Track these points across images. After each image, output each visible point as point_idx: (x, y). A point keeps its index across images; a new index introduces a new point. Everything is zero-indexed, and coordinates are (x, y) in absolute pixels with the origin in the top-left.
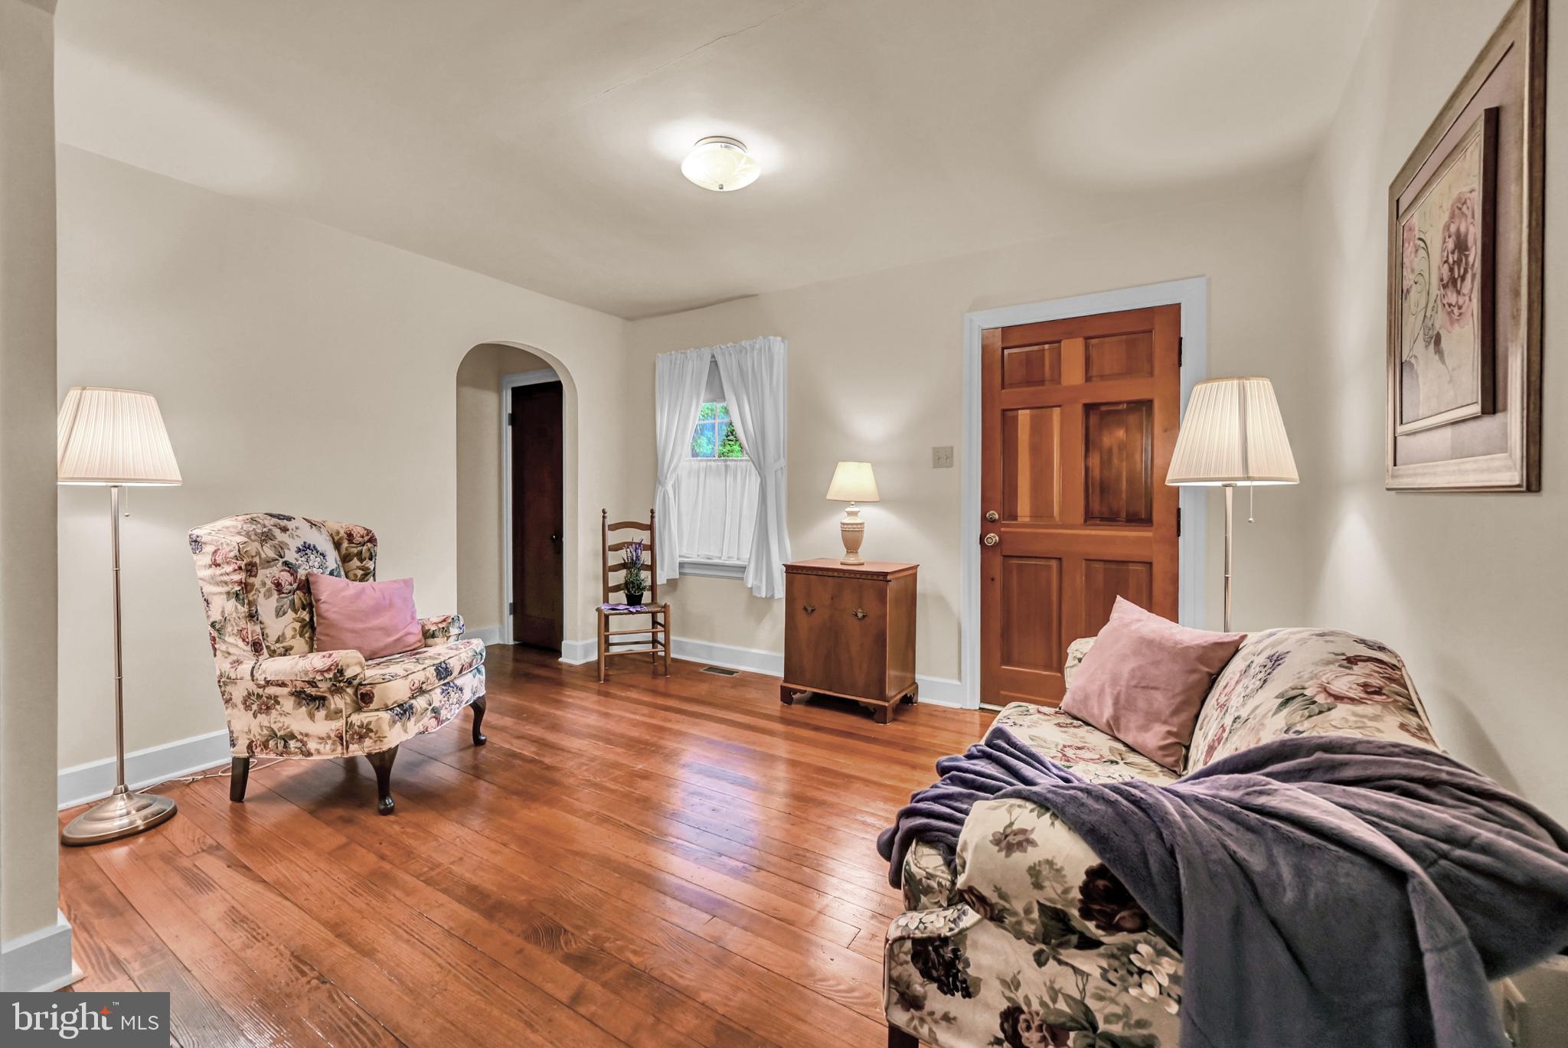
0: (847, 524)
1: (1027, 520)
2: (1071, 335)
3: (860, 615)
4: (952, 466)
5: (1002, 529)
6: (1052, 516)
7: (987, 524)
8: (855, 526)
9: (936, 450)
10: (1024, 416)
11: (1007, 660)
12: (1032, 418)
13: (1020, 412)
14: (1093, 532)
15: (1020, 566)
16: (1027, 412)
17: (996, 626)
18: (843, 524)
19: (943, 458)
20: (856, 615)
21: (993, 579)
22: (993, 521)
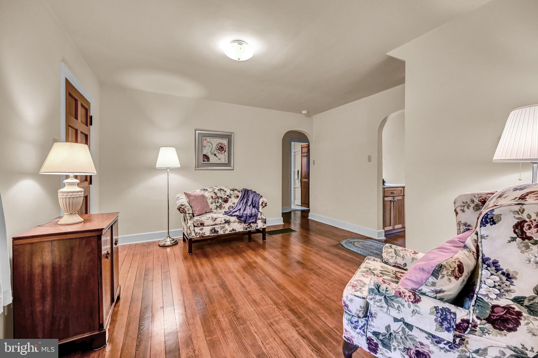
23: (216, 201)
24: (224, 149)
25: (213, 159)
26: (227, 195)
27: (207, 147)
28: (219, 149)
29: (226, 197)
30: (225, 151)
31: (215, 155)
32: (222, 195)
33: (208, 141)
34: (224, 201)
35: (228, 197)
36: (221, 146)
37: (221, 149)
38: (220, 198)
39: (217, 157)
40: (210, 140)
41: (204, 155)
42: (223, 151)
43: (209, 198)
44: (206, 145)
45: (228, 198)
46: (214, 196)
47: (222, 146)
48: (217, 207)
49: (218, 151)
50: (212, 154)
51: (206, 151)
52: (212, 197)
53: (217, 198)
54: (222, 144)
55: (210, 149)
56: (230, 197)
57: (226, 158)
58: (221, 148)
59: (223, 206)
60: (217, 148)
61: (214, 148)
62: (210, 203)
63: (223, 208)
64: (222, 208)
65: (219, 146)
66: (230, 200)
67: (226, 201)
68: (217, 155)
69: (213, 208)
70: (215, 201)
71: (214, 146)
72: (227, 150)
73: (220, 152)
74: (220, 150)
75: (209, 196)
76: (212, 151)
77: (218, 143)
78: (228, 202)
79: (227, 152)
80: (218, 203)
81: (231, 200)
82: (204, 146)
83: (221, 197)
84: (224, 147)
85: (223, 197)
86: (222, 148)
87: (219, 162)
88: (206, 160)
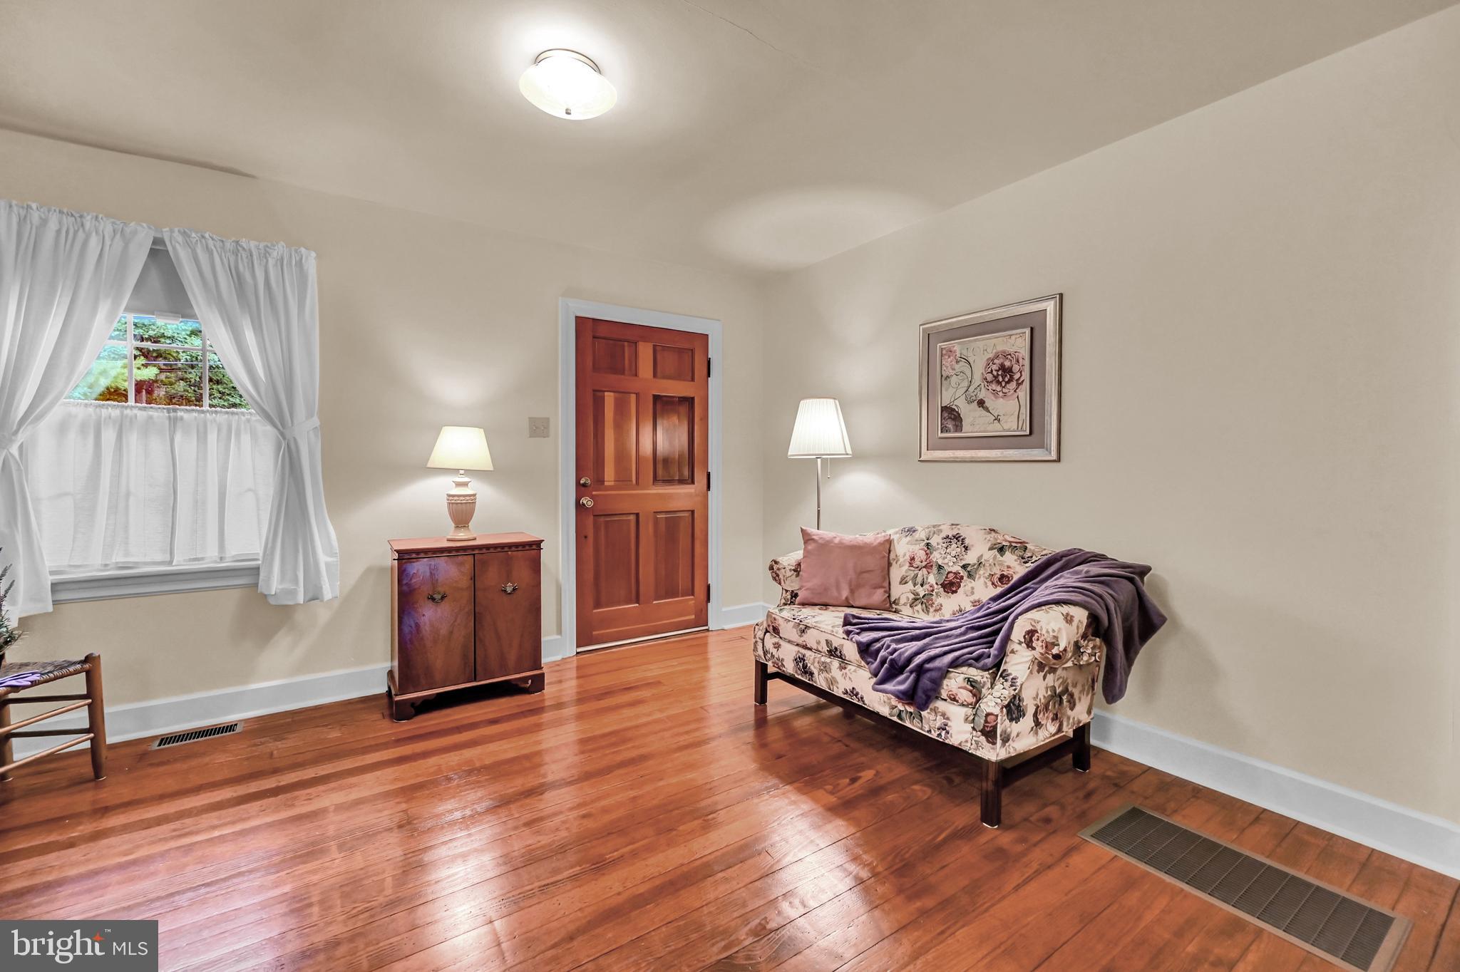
0: (453, 496)
1: (612, 483)
2: (645, 339)
3: (509, 590)
4: (548, 436)
5: (594, 493)
6: (631, 481)
7: (581, 488)
8: (468, 498)
9: (533, 421)
10: (609, 398)
11: (598, 604)
12: (616, 400)
13: (606, 393)
14: (660, 491)
15: (607, 522)
16: (612, 394)
17: (590, 576)
18: (449, 495)
19: (539, 428)
20: (505, 591)
21: (586, 537)
22: (584, 485)
23: (919, 580)
24: (1016, 376)
25: (974, 421)
26: (964, 563)
27: (954, 379)
28: (996, 377)
29: (957, 568)
30: (1019, 384)
31: (981, 403)
32: (946, 561)
33: (958, 355)
34: (943, 586)
35: (962, 573)
36: (1002, 367)
37: (1003, 377)
38: (935, 569)
39: (987, 410)
40: (965, 352)
41: (944, 409)
42: (1013, 385)
43: (901, 560)
44: (952, 373)
45: (962, 578)
46: (921, 555)
47: (1007, 364)
48: (916, 600)
49: (994, 386)
50: (970, 402)
51: (952, 395)
52: (913, 559)
53: (925, 567)
54: (1006, 355)
55: (966, 384)
56: (970, 576)
57: (1023, 410)
58: (1003, 374)
59: (938, 601)
60: (990, 377)
61: (977, 380)
62: (899, 580)
63: (936, 611)
64: (932, 610)
65: (995, 367)
66: (966, 584)
67: (950, 586)
68: (987, 404)
69: (902, 601)
70: (916, 576)
71: (979, 369)
72: (1026, 376)
73: (999, 388)
74: (999, 383)
75: (905, 555)
76: (971, 389)
77: (991, 356)
78: (956, 592)
79: (1027, 385)
80: (922, 585)
81: (968, 588)
82: (944, 375)
83: (940, 567)
84: (1016, 368)
85: (948, 569)
86: (1006, 371)
87: (995, 429)
88: (950, 425)
